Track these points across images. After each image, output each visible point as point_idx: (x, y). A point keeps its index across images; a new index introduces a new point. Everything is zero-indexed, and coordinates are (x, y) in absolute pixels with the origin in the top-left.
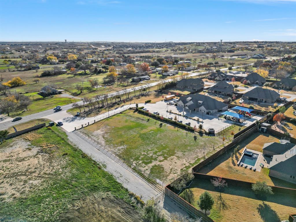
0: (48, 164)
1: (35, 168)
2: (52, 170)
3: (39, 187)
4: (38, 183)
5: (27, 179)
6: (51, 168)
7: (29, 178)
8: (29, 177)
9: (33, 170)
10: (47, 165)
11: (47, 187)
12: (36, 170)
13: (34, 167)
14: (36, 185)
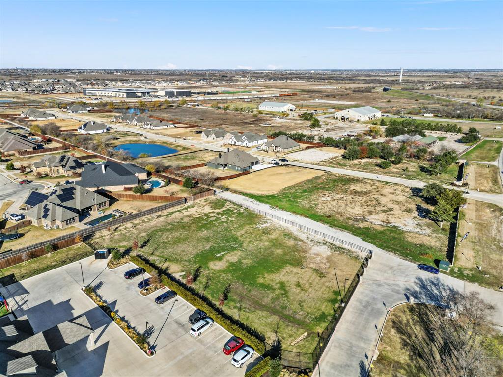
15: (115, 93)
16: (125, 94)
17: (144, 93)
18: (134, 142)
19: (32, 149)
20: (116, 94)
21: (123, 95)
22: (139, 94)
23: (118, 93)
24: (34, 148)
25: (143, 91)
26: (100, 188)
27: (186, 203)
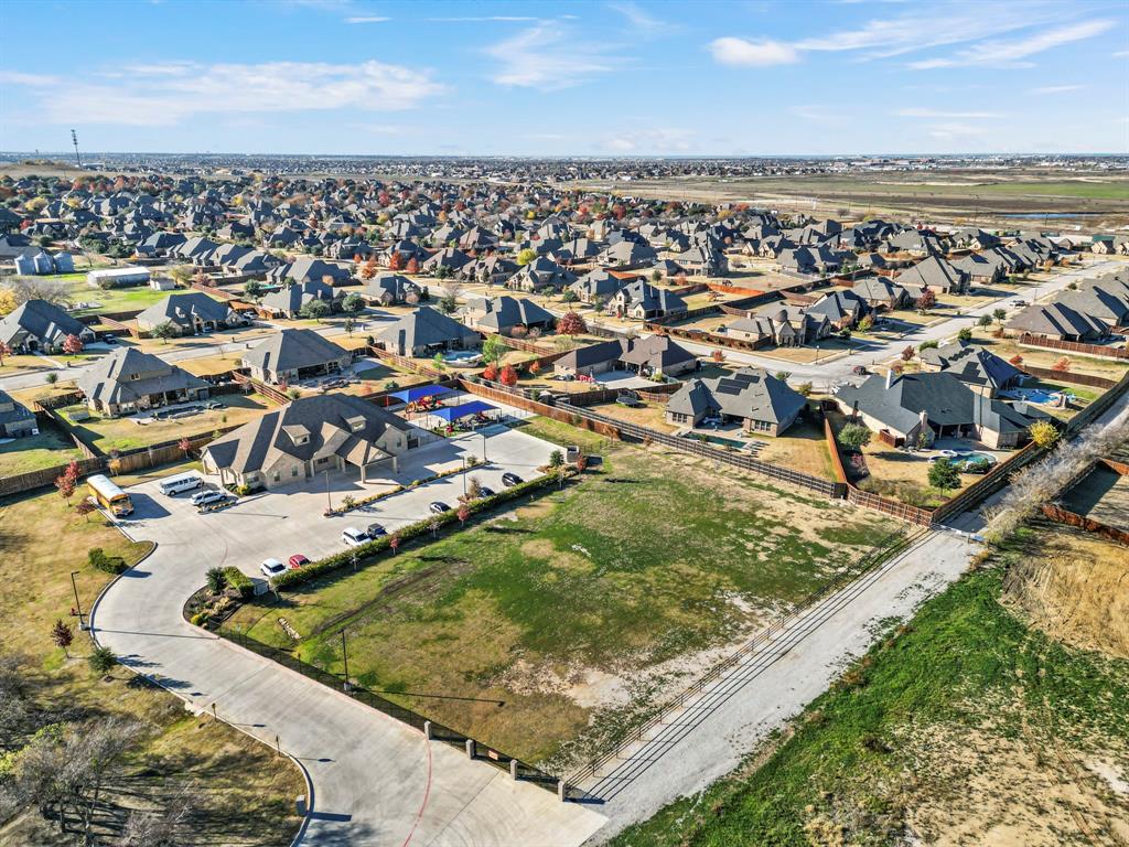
0: (978, 782)
1: (1041, 811)
2: (1007, 751)
3: (1118, 750)
4: (1103, 761)
5: (1119, 808)
6: (995, 759)
7: (1107, 804)
8: (1102, 808)
9: (1058, 816)
10: (992, 779)
11: (1097, 728)
12: (1049, 805)
13: (1039, 820)
14: (1116, 763)
26: (859, 414)
27: (836, 496)
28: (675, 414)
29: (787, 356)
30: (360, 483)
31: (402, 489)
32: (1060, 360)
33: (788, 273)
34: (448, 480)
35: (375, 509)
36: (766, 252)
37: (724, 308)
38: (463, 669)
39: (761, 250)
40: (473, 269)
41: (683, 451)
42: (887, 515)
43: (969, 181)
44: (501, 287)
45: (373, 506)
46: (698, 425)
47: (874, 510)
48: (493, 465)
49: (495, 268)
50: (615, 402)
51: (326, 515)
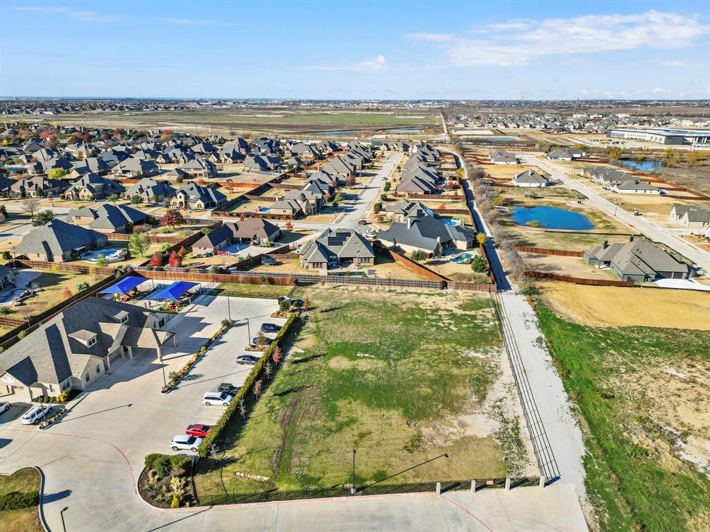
15: (651, 135)
16: (664, 138)
17: (700, 138)
18: (554, 205)
19: (422, 193)
20: (652, 138)
21: (661, 139)
22: (690, 140)
23: (654, 136)
24: (426, 193)
25: (699, 135)
26: (397, 245)
27: (443, 289)
28: (314, 263)
29: (316, 220)
30: (157, 361)
31: (199, 356)
32: (440, 205)
33: (255, 172)
34: (221, 340)
35: (195, 377)
36: (226, 160)
37: (248, 197)
38: (401, 447)
39: (223, 159)
40: (22, 188)
41: (342, 284)
42: (473, 292)
43: (276, 114)
44: (59, 199)
45: (191, 373)
46: (329, 268)
47: (467, 291)
48: (238, 322)
49: (44, 185)
50: (261, 264)
51: (163, 392)
